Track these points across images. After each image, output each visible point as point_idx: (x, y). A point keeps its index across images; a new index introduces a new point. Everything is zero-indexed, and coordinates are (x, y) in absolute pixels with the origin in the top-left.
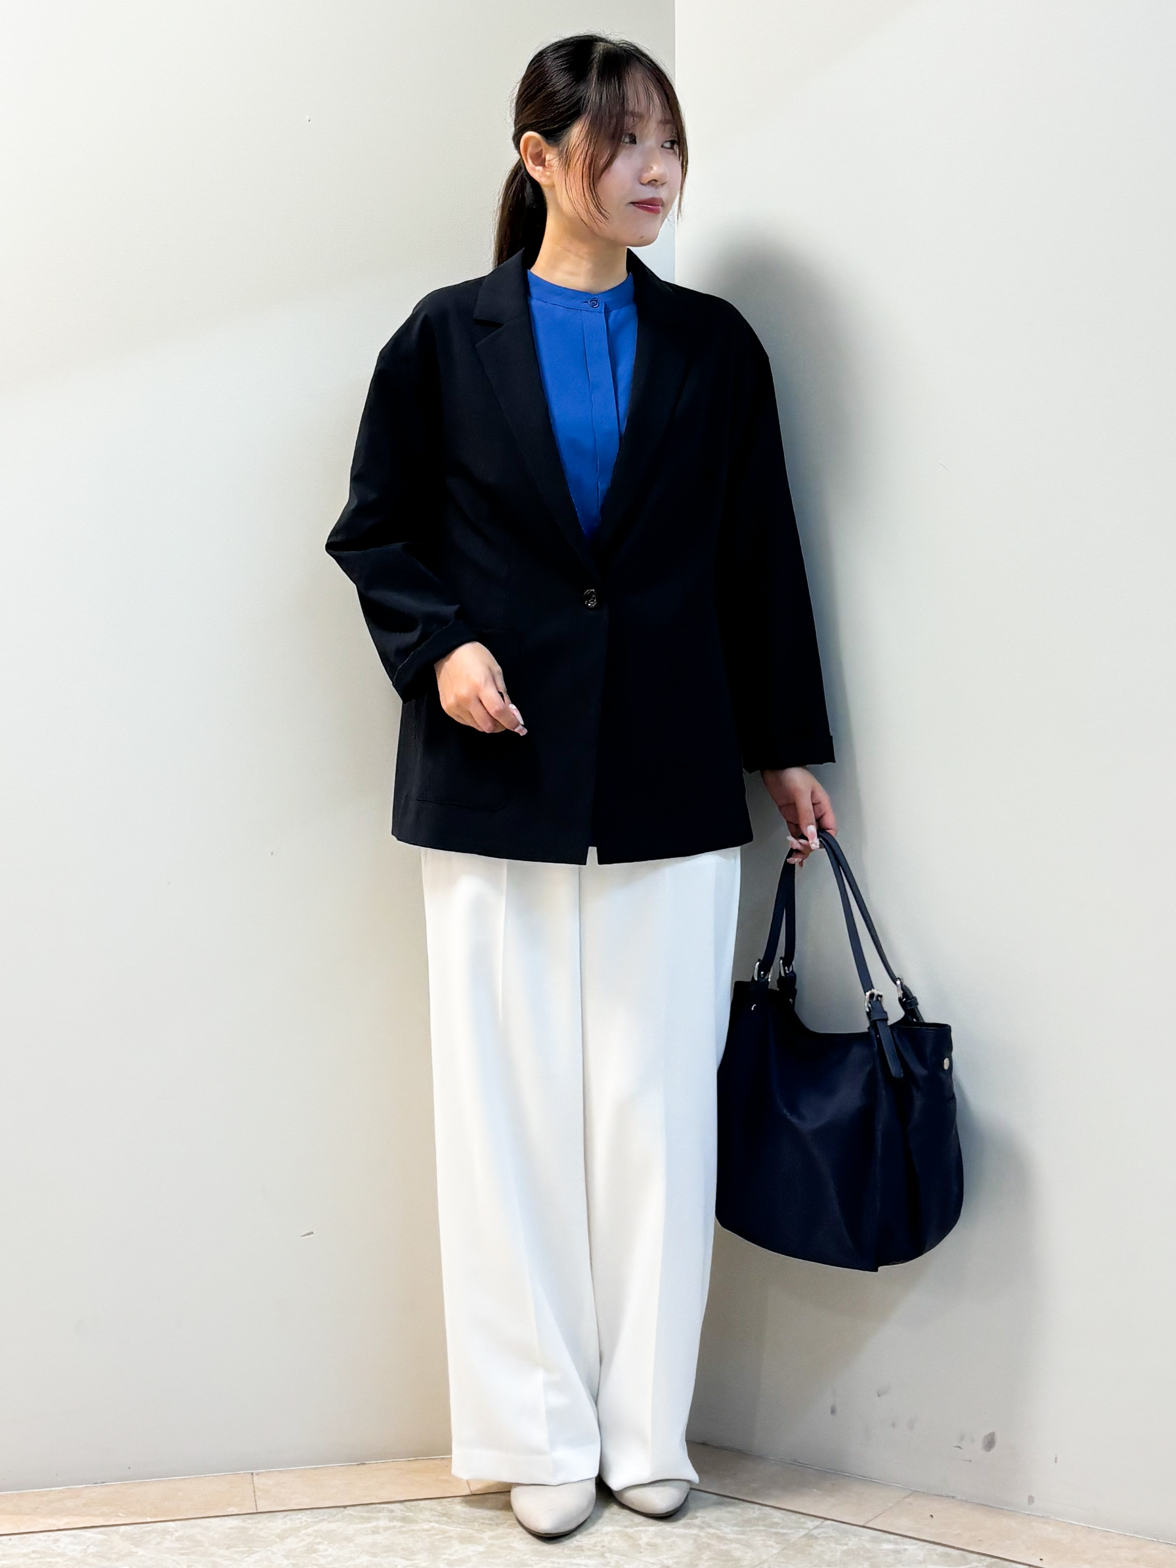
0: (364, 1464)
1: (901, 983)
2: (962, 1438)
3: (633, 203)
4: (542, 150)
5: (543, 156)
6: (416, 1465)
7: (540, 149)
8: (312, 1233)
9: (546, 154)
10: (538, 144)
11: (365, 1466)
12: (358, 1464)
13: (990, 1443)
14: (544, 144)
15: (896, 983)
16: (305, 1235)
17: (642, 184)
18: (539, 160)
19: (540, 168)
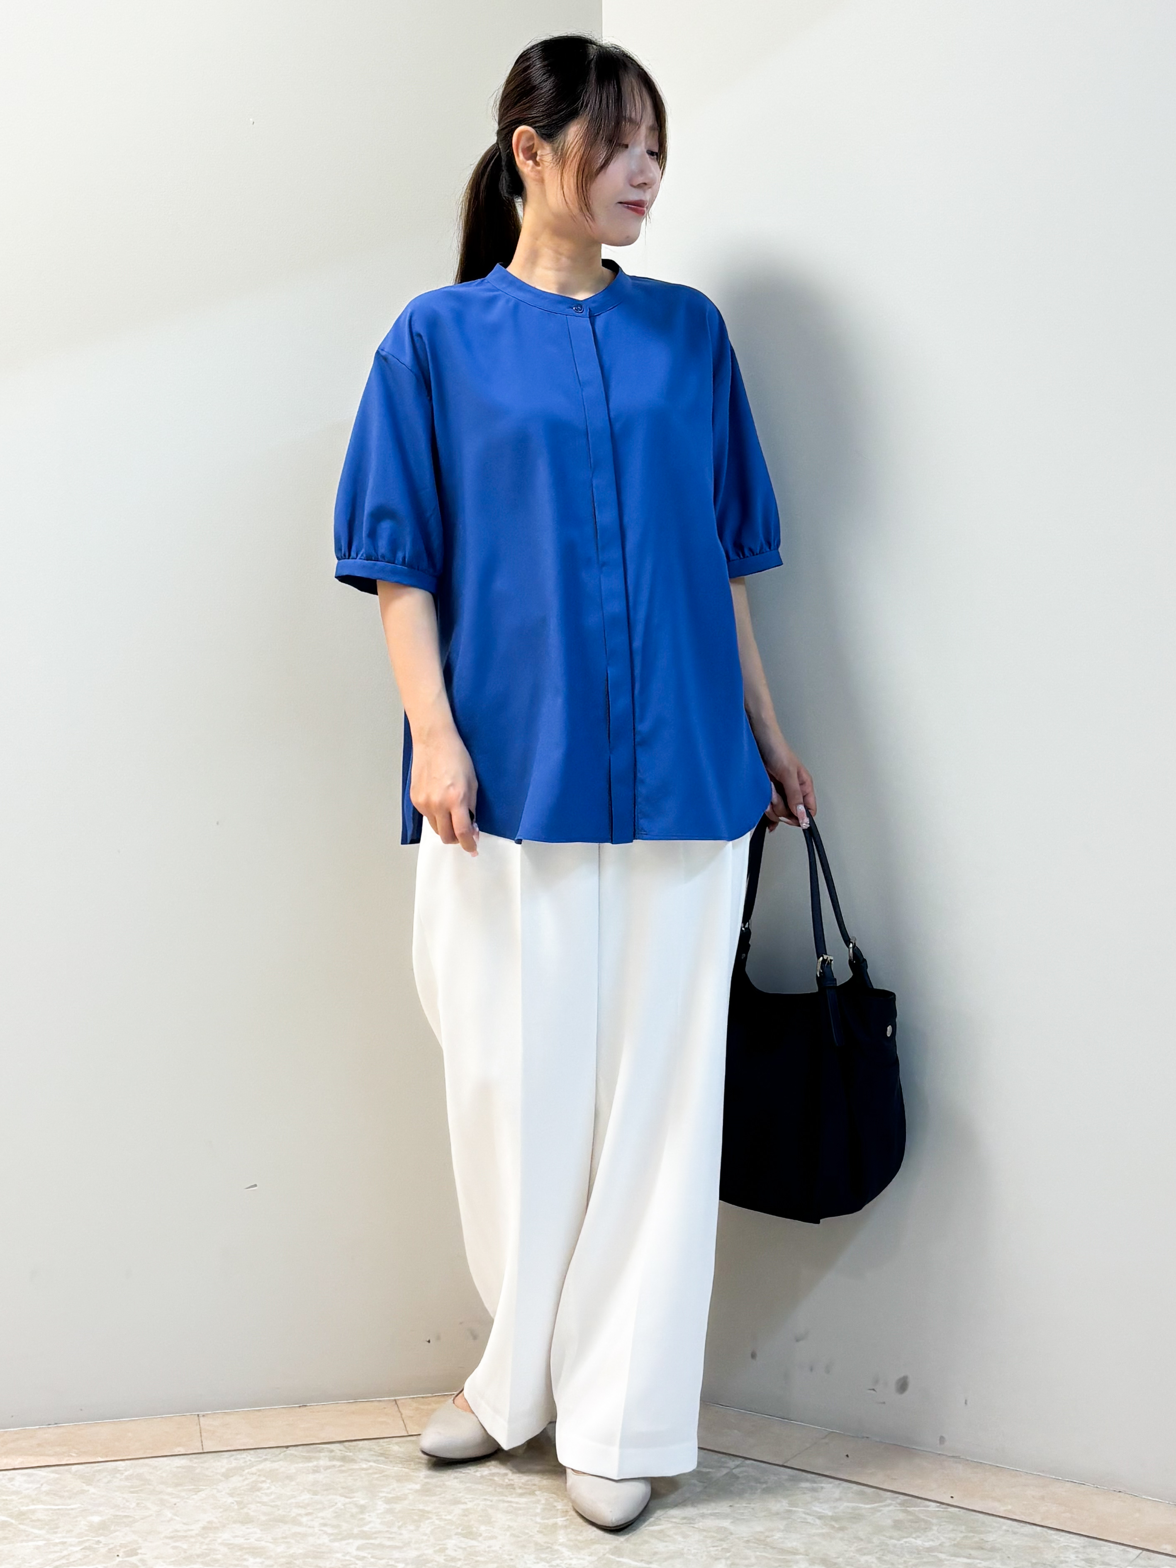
0: (306, 1406)
1: (854, 946)
2: (876, 1382)
3: (621, 203)
4: (533, 144)
5: (534, 151)
6: (354, 1407)
7: (531, 143)
8: (255, 1186)
9: (538, 149)
10: (531, 138)
11: (307, 1407)
12: (300, 1406)
13: (903, 1386)
14: (537, 140)
15: (848, 946)
16: (249, 1188)
17: (632, 186)
18: (531, 155)
19: (530, 162)
